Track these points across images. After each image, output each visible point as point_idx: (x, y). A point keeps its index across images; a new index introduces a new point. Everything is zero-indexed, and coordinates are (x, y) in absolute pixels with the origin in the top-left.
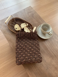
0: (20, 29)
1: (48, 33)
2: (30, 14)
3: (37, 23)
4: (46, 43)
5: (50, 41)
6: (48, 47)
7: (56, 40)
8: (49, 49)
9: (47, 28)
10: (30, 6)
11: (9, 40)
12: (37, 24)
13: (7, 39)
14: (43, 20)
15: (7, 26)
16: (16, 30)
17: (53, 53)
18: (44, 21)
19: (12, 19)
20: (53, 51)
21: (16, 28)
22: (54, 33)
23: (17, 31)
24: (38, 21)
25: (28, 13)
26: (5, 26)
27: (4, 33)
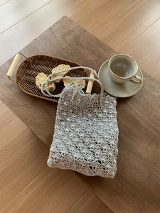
1: (131, 81)
2: (69, 38)
3: (93, 59)
4: (131, 108)
5: (139, 99)
6: (138, 118)
7: (157, 94)
8: (142, 122)
9: (124, 66)
10: (65, 17)
12: (95, 63)
13: (24, 120)
14: (109, 48)
15: (14, 85)
17: (157, 131)
18: (112, 49)
19: (25, 62)
20: (153, 125)
22: (145, 76)
24: (95, 54)
25: (64, 36)
26: (10, 87)
27: (11, 104)
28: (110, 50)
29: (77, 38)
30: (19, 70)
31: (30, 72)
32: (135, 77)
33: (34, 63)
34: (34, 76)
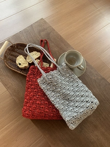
0: (27, 65)
1: (78, 68)
2: (43, 34)
9: (75, 57)
10: (42, 19)
11: (8, 88)
12: (57, 52)
13: (5, 85)
14: (68, 44)
16: (20, 66)
21: (20, 63)
23: (21, 69)
25: (40, 32)
28: (68, 46)
29: (48, 34)
30: (6, 52)
31: (14, 53)
32: (80, 66)
33: (17, 48)
34: (16, 57)
